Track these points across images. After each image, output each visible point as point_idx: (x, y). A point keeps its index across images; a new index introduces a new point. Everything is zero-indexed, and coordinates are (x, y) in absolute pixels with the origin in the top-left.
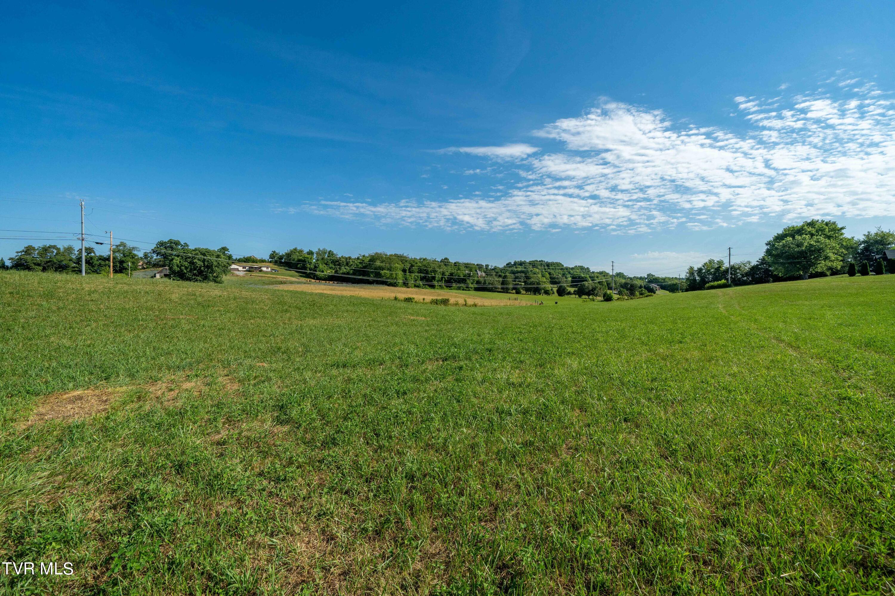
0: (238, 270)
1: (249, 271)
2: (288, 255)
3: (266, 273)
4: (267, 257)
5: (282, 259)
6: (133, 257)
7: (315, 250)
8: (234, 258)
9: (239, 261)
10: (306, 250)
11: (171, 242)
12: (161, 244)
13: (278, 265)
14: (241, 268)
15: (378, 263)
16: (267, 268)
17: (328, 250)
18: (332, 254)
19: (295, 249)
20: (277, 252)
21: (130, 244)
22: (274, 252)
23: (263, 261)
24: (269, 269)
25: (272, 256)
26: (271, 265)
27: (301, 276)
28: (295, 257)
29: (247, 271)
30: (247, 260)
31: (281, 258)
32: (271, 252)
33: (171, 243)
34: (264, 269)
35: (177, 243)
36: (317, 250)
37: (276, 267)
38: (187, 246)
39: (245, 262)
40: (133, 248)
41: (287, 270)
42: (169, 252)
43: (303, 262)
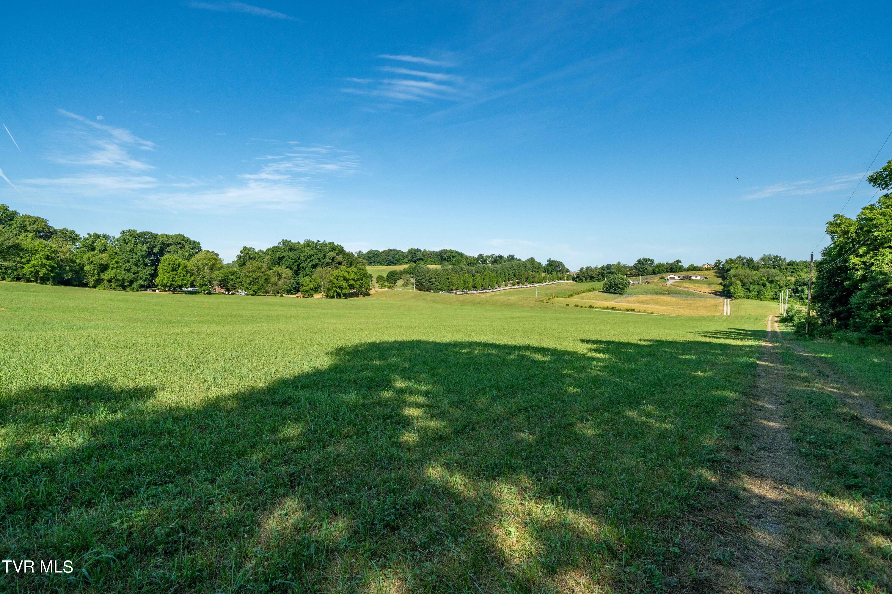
0: (674, 278)
1: (682, 279)
14: (676, 278)
16: (696, 277)
24: (699, 278)
25: (716, 264)
26: (708, 273)
29: (680, 279)
30: (692, 269)
33: (645, 260)
34: (693, 278)
39: (689, 271)
41: (719, 277)
42: (642, 266)
43: (728, 271)
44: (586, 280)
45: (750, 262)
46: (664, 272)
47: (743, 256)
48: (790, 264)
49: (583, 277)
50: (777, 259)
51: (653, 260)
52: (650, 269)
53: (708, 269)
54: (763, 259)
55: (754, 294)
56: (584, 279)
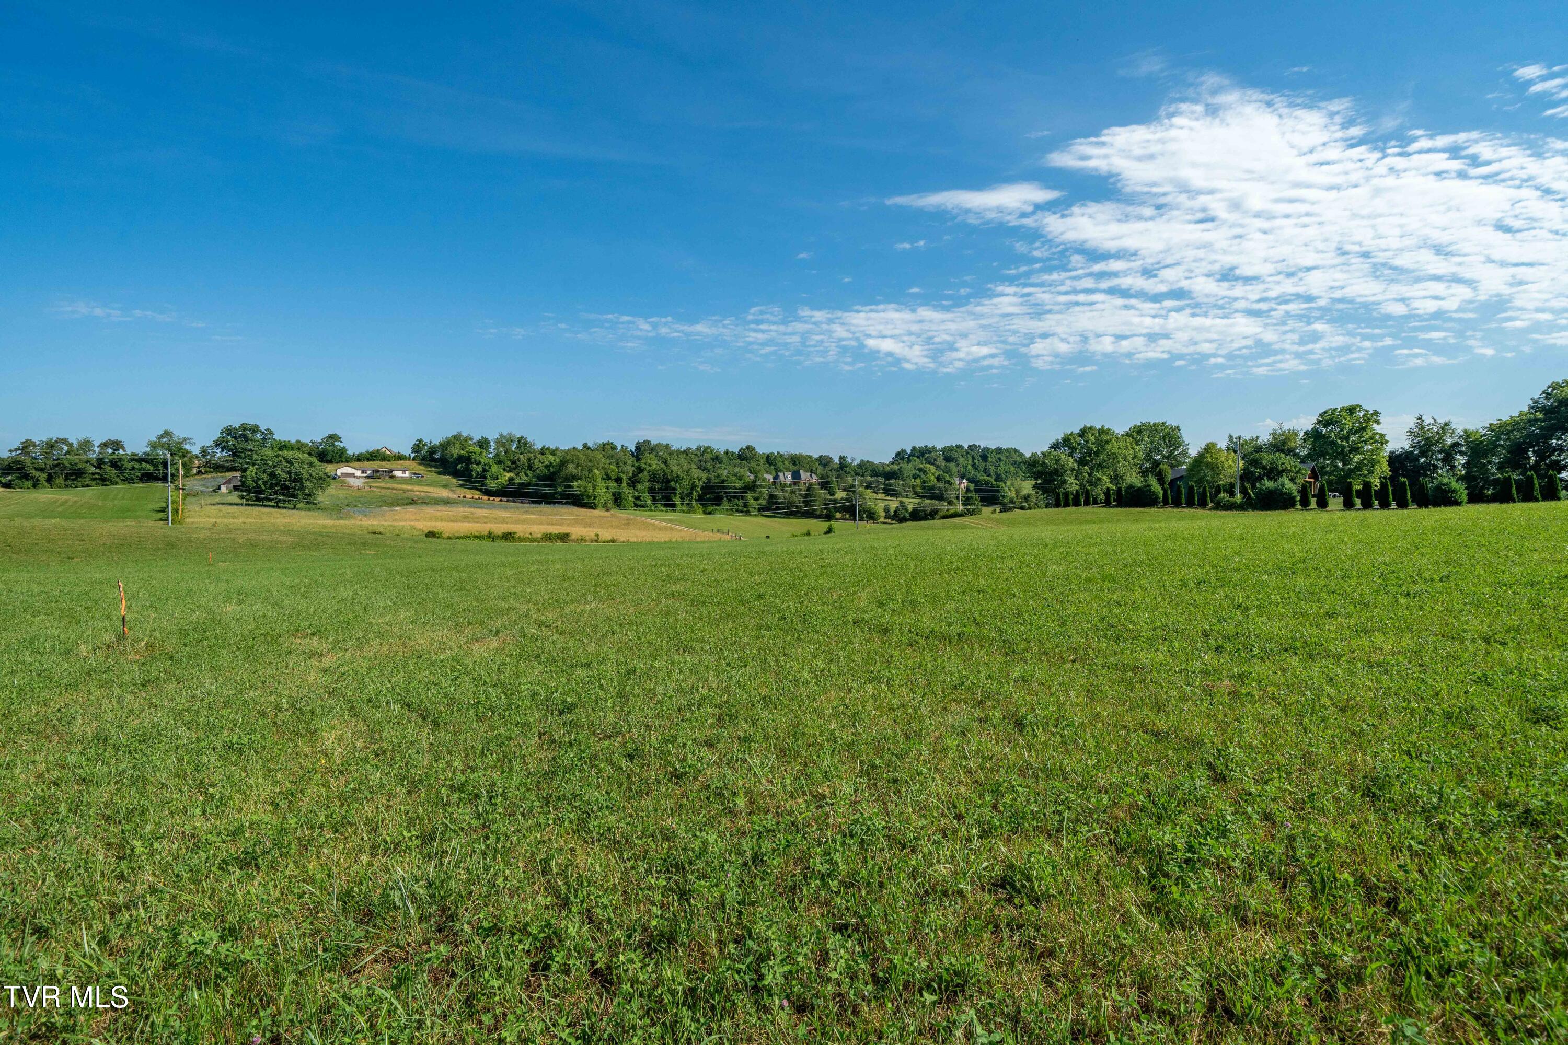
0: (353, 475)
1: (372, 477)
2: (445, 445)
3: (401, 480)
4: (407, 451)
5: (435, 452)
6: (185, 454)
7: (492, 436)
8: (350, 453)
9: (359, 458)
10: (477, 437)
11: (244, 427)
12: (229, 431)
13: (426, 465)
14: (358, 473)
16: (404, 472)
17: (518, 436)
18: (526, 444)
19: (457, 437)
20: (426, 440)
21: (179, 434)
22: (420, 441)
23: (400, 457)
24: (407, 474)
25: (417, 448)
26: (413, 465)
27: (461, 486)
28: (455, 451)
29: (368, 477)
30: (373, 456)
31: (432, 451)
32: (414, 442)
33: (245, 429)
34: (398, 473)
35: (255, 429)
36: (497, 436)
37: (421, 469)
38: (271, 433)
39: (368, 460)
40: (185, 440)
41: (439, 473)
42: (243, 445)
43: (466, 460)
45: (484, 444)
47: (463, 434)
51: (268, 432)
53: (404, 456)
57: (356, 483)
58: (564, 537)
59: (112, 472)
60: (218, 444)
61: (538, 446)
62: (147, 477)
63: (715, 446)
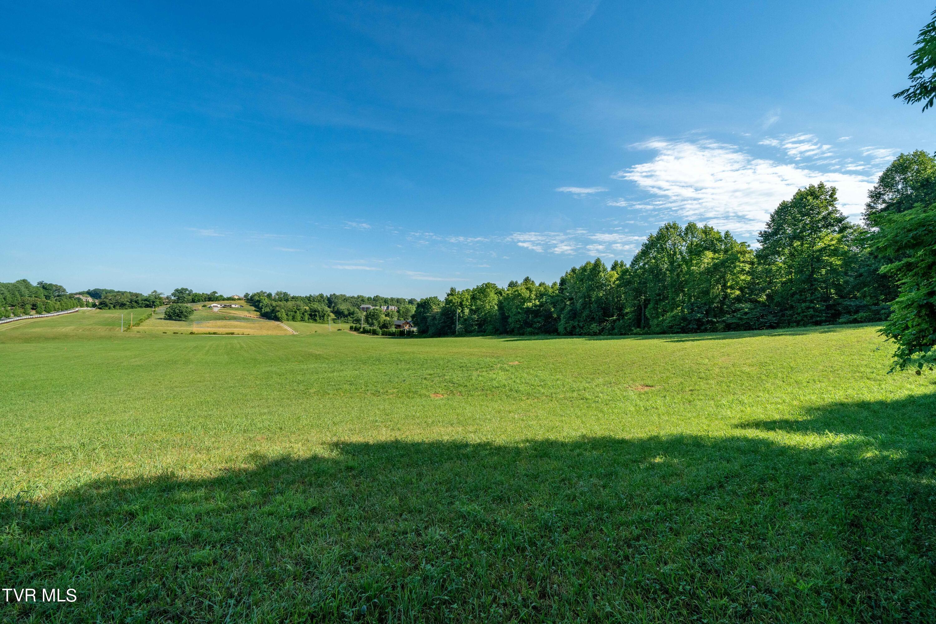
0: (217, 306)
1: (224, 307)
2: (254, 296)
3: (233, 309)
4: (242, 297)
5: (251, 298)
6: (160, 298)
8: (220, 298)
9: (222, 300)
10: (268, 293)
11: (183, 289)
12: (177, 290)
13: (246, 303)
14: (219, 306)
15: (278, 309)
17: (285, 291)
19: (261, 292)
20: (251, 292)
21: (159, 291)
22: (249, 293)
24: (237, 306)
25: (245, 296)
26: (241, 302)
27: (255, 311)
28: (257, 298)
29: (222, 307)
30: (228, 299)
32: (247, 293)
34: (233, 306)
35: (186, 290)
36: (276, 292)
37: (244, 304)
39: (226, 300)
40: (161, 294)
41: (251, 306)
42: (181, 295)
43: (259, 301)
44: (114, 307)
45: (269, 295)
46: (202, 301)
47: (264, 291)
48: (293, 298)
49: (111, 304)
50: (285, 294)
51: (191, 291)
52: (190, 298)
53: (239, 299)
54: (277, 294)
55: (291, 317)
56: (112, 306)
57: (216, 309)
58: (233, 334)
59: (135, 304)
60: (172, 295)
61: (292, 296)
62: (147, 306)
63: (364, 295)
